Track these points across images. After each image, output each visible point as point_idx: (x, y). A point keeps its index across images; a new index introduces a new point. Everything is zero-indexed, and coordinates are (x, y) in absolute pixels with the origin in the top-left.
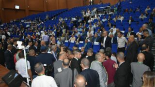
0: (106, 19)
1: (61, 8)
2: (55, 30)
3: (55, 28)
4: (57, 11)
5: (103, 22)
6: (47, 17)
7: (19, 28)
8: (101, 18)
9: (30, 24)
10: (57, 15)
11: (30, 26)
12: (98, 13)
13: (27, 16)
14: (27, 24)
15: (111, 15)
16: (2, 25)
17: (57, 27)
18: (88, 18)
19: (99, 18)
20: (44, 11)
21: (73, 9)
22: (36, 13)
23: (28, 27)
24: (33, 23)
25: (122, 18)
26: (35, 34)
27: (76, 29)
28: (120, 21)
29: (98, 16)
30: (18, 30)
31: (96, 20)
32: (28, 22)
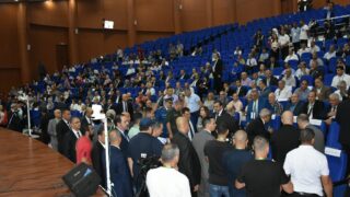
1: (218, 24)
2: (194, 83)
4: (207, 30)
5: (326, 59)
7: (111, 76)
8: (324, 50)
9: (135, 66)
10: (206, 42)
11: (137, 71)
12: (316, 36)
13: (132, 45)
14: (128, 66)
16: (73, 70)
17: (202, 75)
20: (173, 33)
21: (249, 24)
22: (154, 39)
23: (131, 75)
24: (142, 65)
30: (107, 81)
31: (307, 57)
32: (132, 62)
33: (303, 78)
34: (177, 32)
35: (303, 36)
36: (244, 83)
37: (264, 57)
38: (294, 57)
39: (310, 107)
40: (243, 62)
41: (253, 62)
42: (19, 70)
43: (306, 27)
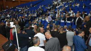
2: (36, 13)
3: (36, 12)
4: (37, 1)
5: (66, 7)
6: (31, 5)
10: (37, 4)
11: (21, 11)
13: (19, 4)
14: (19, 9)
15: (70, 3)
16: (5, 11)
18: (56, 5)
22: (25, 3)
23: (20, 12)
24: (23, 9)
25: (78, 5)
26: (24, 16)
27: (49, 12)
28: (77, 6)
29: (62, 4)
30: (14, 13)
32: (20, 8)
33: (62, 11)
34: (30, 1)
40: (47, 8)
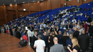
0: (72, 15)
1: (48, 9)
2: (44, 22)
4: (46, 11)
8: (70, 15)
9: (31, 19)
10: (46, 13)
11: (31, 20)
13: (30, 14)
16: (17, 20)
17: (45, 20)
19: (69, 14)
20: (38, 11)
21: (54, 9)
22: (34, 13)
24: (32, 18)
25: (81, 14)
28: (80, 16)
30: (25, 22)
31: (67, 16)
32: (30, 18)
34: (39, 11)
35: (66, 12)
36: (54, 22)
37: (58, 16)
38: (64, 16)
39: (68, 26)
40: (54, 17)
41: (56, 17)
42: (5, 20)
43: (66, 10)
